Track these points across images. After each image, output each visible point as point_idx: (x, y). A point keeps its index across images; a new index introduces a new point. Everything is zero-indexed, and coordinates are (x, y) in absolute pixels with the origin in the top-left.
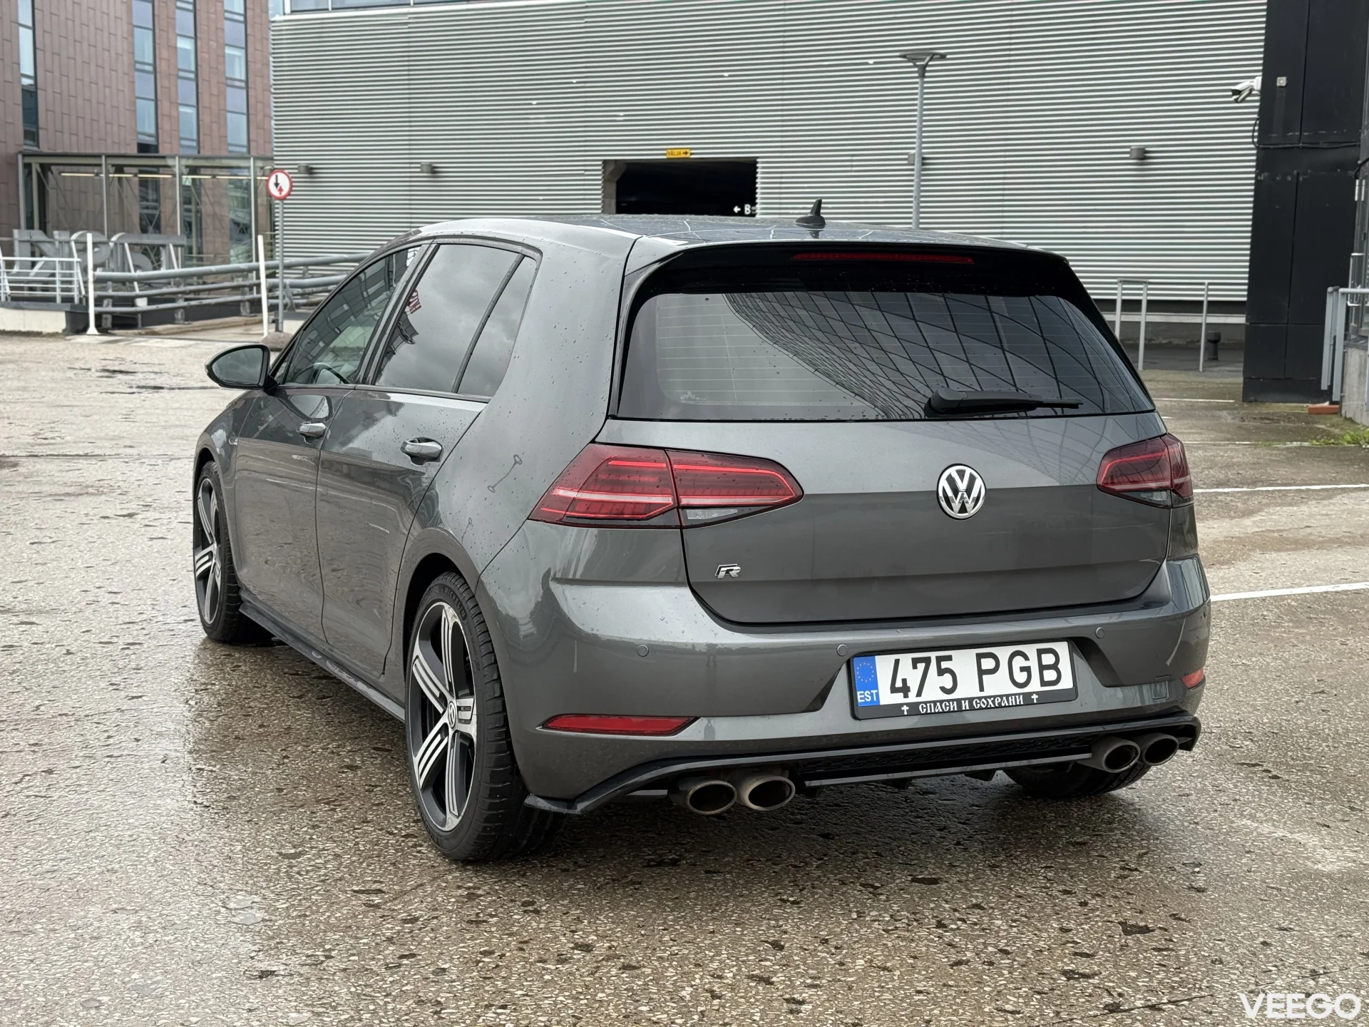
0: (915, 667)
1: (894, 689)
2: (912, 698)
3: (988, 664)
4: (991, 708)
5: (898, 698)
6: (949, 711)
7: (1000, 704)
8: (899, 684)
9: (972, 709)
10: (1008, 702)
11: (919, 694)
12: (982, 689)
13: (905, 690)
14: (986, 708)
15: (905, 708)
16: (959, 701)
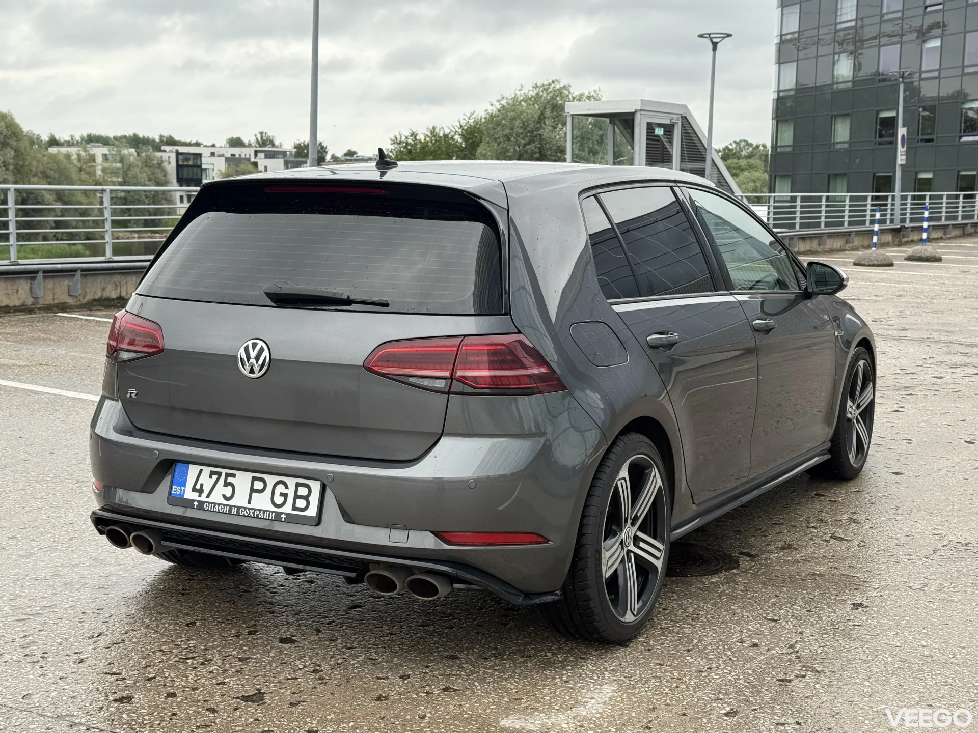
0: (211, 477)
1: (194, 490)
2: (203, 498)
3: (258, 485)
4: (251, 517)
5: (194, 496)
6: (223, 513)
7: (258, 515)
8: (198, 487)
9: (238, 514)
10: (264, 516)
11: (208, 496)
12: (249, 502)
13: (200, 491)
14: (248, 516)
15: (196, 503)
16: (231, 507)
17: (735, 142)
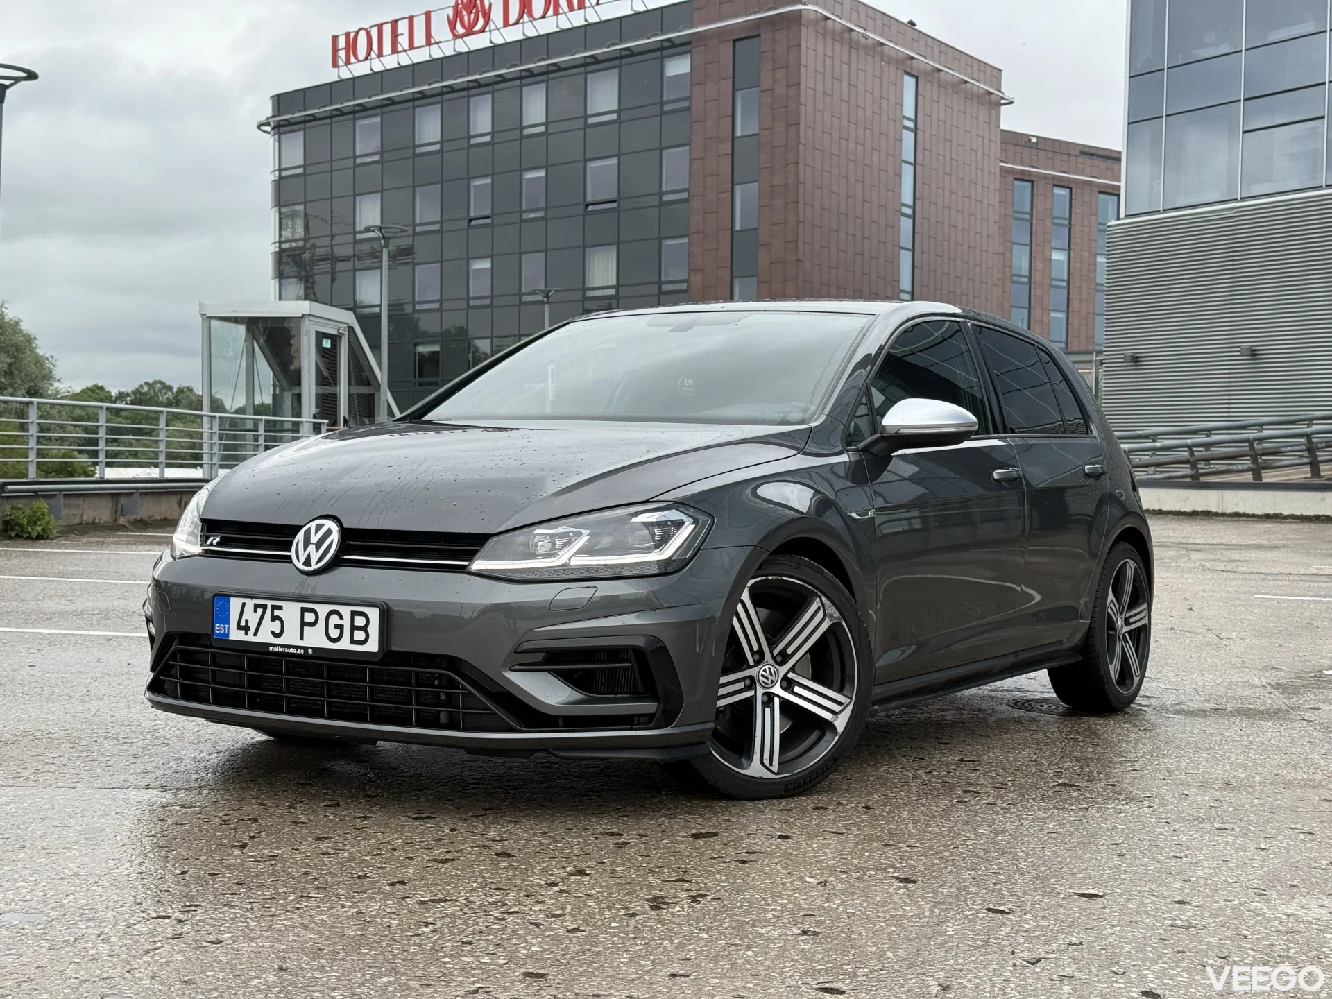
17: (147, 383)
